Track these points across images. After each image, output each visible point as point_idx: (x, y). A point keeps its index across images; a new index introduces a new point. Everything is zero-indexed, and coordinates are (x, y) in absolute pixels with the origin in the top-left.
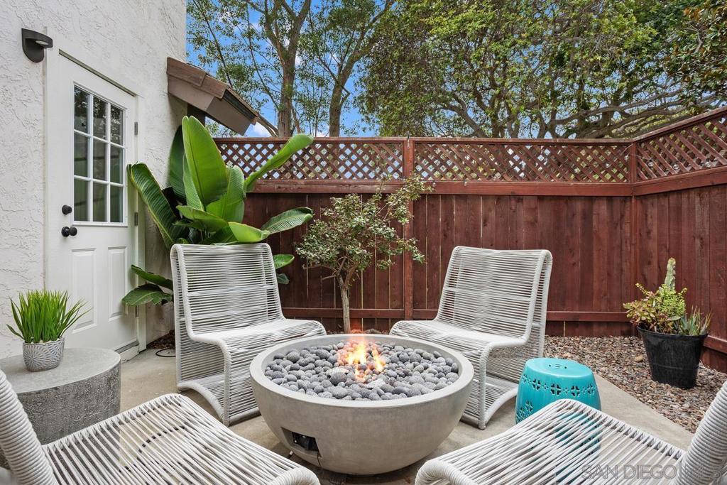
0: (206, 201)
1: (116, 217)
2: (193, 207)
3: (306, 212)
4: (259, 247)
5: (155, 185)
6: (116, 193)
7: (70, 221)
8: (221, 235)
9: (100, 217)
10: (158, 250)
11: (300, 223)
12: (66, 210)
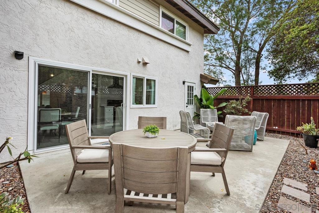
0: (206, 101)
1: (192, 104)
2: (204, 102)
3: (227, 103)
4: (215, 110)
5: (198, 98)
6: (192, 100)
7: (187, 105)
8: (209, 107)
9: (190, 104)
10: (198, 109)
11: (225, 105)
12: (187, 103)
